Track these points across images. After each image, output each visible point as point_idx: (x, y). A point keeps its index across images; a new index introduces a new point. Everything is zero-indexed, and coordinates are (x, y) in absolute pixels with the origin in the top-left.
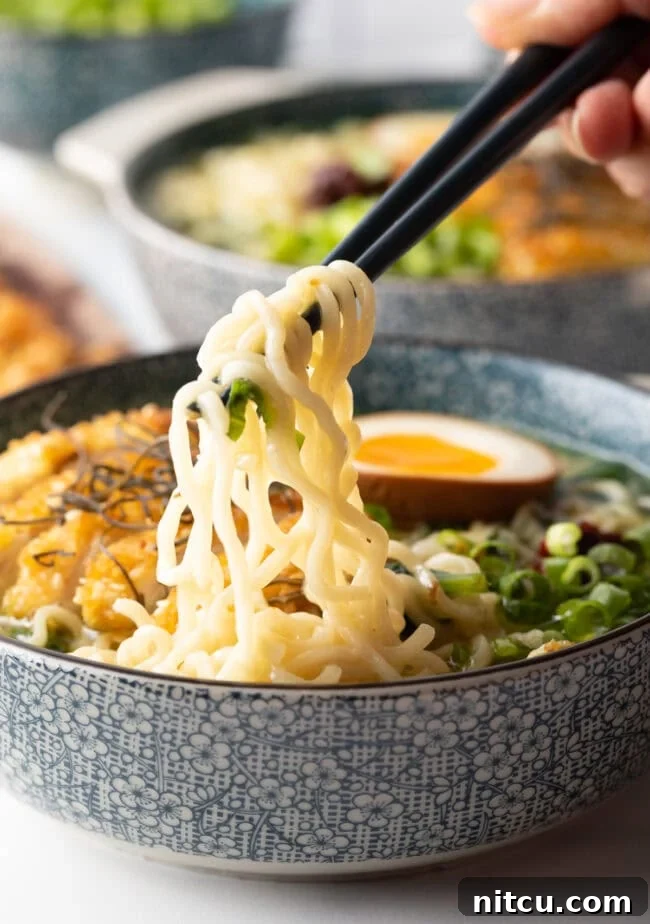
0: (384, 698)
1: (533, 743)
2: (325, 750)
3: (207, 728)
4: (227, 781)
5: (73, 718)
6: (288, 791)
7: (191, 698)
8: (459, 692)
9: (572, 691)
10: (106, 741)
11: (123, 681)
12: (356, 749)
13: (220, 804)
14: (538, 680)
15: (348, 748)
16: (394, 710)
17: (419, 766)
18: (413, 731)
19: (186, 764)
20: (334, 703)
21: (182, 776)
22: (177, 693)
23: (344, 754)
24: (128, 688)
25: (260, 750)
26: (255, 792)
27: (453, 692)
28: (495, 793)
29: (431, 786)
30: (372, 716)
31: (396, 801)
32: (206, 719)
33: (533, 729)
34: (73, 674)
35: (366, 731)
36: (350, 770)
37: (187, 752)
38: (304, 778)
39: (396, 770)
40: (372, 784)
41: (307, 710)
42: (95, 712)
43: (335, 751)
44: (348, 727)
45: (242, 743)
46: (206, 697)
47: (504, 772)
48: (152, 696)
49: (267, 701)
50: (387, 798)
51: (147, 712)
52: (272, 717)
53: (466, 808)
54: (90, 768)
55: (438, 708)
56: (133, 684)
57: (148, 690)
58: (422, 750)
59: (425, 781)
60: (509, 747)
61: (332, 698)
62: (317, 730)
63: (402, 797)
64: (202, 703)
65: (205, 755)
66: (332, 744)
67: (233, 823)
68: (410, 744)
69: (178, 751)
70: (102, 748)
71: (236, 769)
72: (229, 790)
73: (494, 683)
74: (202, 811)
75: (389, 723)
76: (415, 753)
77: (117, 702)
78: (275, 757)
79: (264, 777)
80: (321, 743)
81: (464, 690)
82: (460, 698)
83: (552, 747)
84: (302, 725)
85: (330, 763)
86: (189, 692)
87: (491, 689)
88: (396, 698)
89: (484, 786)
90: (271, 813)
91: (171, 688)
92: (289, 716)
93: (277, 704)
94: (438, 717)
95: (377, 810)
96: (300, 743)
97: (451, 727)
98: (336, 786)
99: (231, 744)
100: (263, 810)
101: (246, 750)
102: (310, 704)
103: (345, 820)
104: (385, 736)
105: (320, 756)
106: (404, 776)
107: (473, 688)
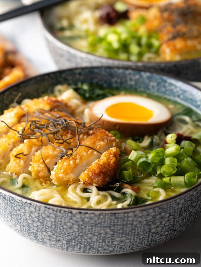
0: (125, 213)
1: (168, 221)
2: (107, 227)
3: (71, 221)
4: (77, 235)
5: (30, 215)
6: (96, 237)
7: (67, 213)
8: (147, 210)
9: (180, 206)
10: (40, 222)
11: (46, 207)
12: (116, 227)
13: (75, 240)
14: (170, 205)
15: (114, 226)
16: (127, 216)
17: (135, 230)
18: (133, 221)
19: (65, 230)
20: (110, 215)
21: (63, 233)
22: (62, 212)
23: (113, 228)
24: (47, 209)
25: (87, 227)
26: (85, 237)
27: (145, 210)
28: (157, 234)
29: (138, 235)
30: (121, 218)
31: (127, 239)
32: (71, 219)
33: (168, 217)
34: (30, 204)
35: (119, 222)
36: (114, 232)
37: (65, 227)
38: (100, 234)
39: (128, 231)
40: (120, 235)
41: (102, 217)
42: (37, 215)
43: (110, 227)
44: (114, 221)
45: (82, 225)
46: (71, 213)
47: (160, 229)
48: (55, 212)
49: (90, 214)
50: (125, 238)
51: (53, 216)
52: (91, 218)
53: (148, 239)
54: (35, 228)
55: (141, 215)
56: (49, 208)
57: (54, 210)
58: (136, 226)
59: (136, 233)
60: (161, 223)
61: (109, 214)
62: (104, 222)
63: (129, 238)
64: (70, 215)
65: (71, 228)
66: (109, 225)
67: (79, 245)
68: (132, 224)
69: (63, 226)
70: (39, 224)
71: (80, 232)
72: (78, 237)
73: (157, 207)
74: (69, 242)
75: (126, 219)
76: (133, 227)
77: (44, 213)
78: (92, 229)
79: (88, 234)
80: (106, 225)
81: (148, 210)
82: (147, 212)
83: (174, 221)
84: (100, 221)
85: (108, 230)
86: (66, 212)
88: (128, 213)
89: (154, 233)
90: (90, 243)
91: (60, 210)
92: (96, 218)
93: (92, 215)
94: (141, 217)
95: (122, 241)
96: (99, 225)
97: (144, 219)
98: (110, 236)
99: (79, 225)
100: (88, 242)
101: (83, 227)
102: (102, 215)
103: (112, 244)
104: (125, 223)
105: (105, 228)
106: (130, 233)
107: (151, 209)
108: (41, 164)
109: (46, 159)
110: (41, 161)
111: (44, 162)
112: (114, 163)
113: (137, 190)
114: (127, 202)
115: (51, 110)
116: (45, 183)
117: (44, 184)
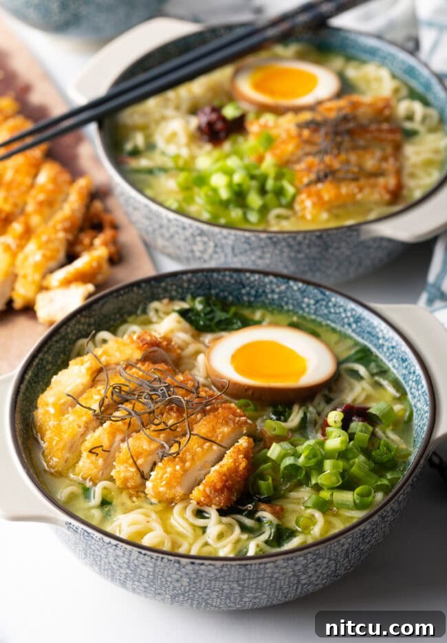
0: (260, 564)
1: (327, 567)
2: (232, 581)
3: (179, 573)
4: (187, 589)
5: (116, 560)
6: (215, 593)
7: (172, 563)
8: (294, 558)
9: (346, 547)
10: (132, 570)
11: (140, 553)
12: (247, 581)
13: (184, 596)
14: (331, 547)
15: (244, 580)
16: (265, 567)
17: (275, 583)
18: (273, 573)
19: (169, 583)
20: (238, 567)
21: (166, 586)
22: (165, 560)
23: (242, 582)
24: (142, 556)
25: (203, 581)
26: (200, 593)
27: (292, 559)
28: (309, 585)
29: (281, 588)
30: (255, 570)
31: (264, 594)
32: (179, 570)
33: (327, 563)
34: (116, 546)
35: (252, 575)
36: (244, 587)
37: (169, 579)
38: (223, 590)
39: (265, 585)
40: (253, 591)
41: (225, 569)
42: (127, 561)
43: (237, 581)
44: (244, 574)
45: (195, 579)
46: (179, 562)
47: (314, 578)
48: (153, 560)
49: (207, 566)
50: (261, 594)
51: (151, 565)
52: (209, 571)
53: (296, 592)
54: (123, 576)
55: (285, 565)
56: (145, 555)
57: (152, 558)
58: (277, 579)
59: (278, 587)
60: (316, 571)
61: (236, 566)
62: (229, 576)
63: (267, 592)
64: (177, 565)
65: (178, 581)
66: (236, 580)
67: (190, 601)
68: (272, 577)
69: (165, 578)
70: (129, 571)
71: (191, 586)
72: (188, 592)
73: (310, 553)
74: (175, 597)
75: (262, 572)
76: (274, 579)
77: (137, 559)
78: (210, 583)
79: (204, 589)
80: (231, 579)
81: (296, 558)
82: (295, 560)
83: (336, 566)
84: (223, 574)
85: (235, 585)
86: (171, 561)
87: (309, 555)
88: (266, 563)
89: (304, 584)
90: (207, 599)
91: (162, 558)
92: (217, 571)
93: (211, 567)
94: (285, 567)
95: (255, 598)
96: (221, 579)
97: (291, 570)
98: (238, 591)
99: (190, 578)
100: (203, 598)
101: (196, 581)
102: (227, 567)
103: (241, 601)
104: (260, 576)
105: (230, 583)
106: (268, 587)
107: (300, 556)
108: (131, 466)
109: (138, 458)
110: (131, 461)
111: (135, 462)
112: (245, 468)
113: (279, 514)
114: (265, 537)
115: (145, 359)
116: (137, 497)
117: (134, 499)
